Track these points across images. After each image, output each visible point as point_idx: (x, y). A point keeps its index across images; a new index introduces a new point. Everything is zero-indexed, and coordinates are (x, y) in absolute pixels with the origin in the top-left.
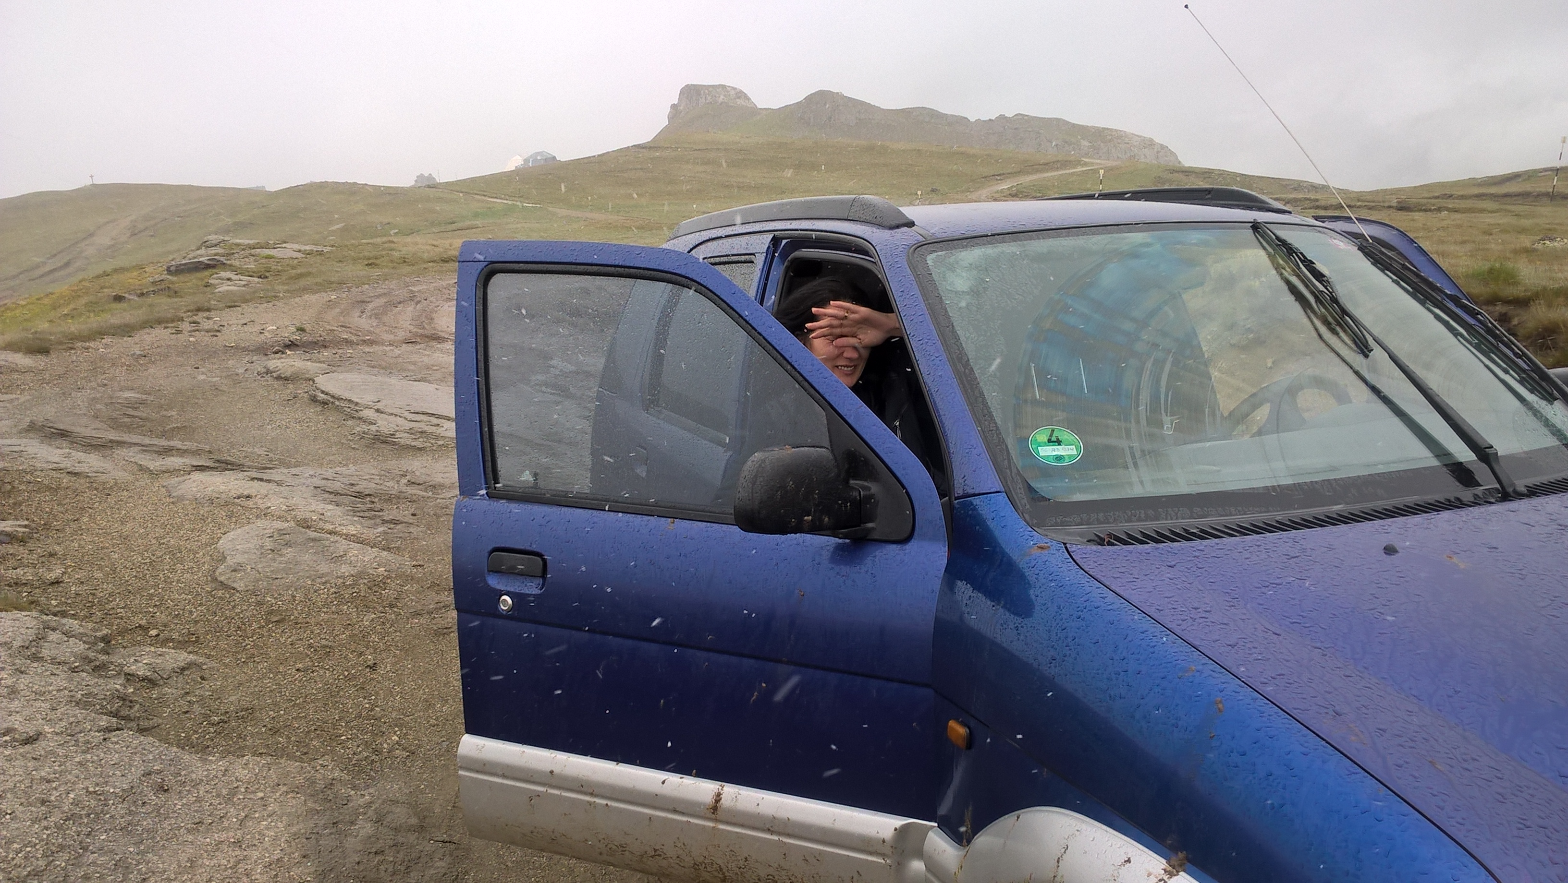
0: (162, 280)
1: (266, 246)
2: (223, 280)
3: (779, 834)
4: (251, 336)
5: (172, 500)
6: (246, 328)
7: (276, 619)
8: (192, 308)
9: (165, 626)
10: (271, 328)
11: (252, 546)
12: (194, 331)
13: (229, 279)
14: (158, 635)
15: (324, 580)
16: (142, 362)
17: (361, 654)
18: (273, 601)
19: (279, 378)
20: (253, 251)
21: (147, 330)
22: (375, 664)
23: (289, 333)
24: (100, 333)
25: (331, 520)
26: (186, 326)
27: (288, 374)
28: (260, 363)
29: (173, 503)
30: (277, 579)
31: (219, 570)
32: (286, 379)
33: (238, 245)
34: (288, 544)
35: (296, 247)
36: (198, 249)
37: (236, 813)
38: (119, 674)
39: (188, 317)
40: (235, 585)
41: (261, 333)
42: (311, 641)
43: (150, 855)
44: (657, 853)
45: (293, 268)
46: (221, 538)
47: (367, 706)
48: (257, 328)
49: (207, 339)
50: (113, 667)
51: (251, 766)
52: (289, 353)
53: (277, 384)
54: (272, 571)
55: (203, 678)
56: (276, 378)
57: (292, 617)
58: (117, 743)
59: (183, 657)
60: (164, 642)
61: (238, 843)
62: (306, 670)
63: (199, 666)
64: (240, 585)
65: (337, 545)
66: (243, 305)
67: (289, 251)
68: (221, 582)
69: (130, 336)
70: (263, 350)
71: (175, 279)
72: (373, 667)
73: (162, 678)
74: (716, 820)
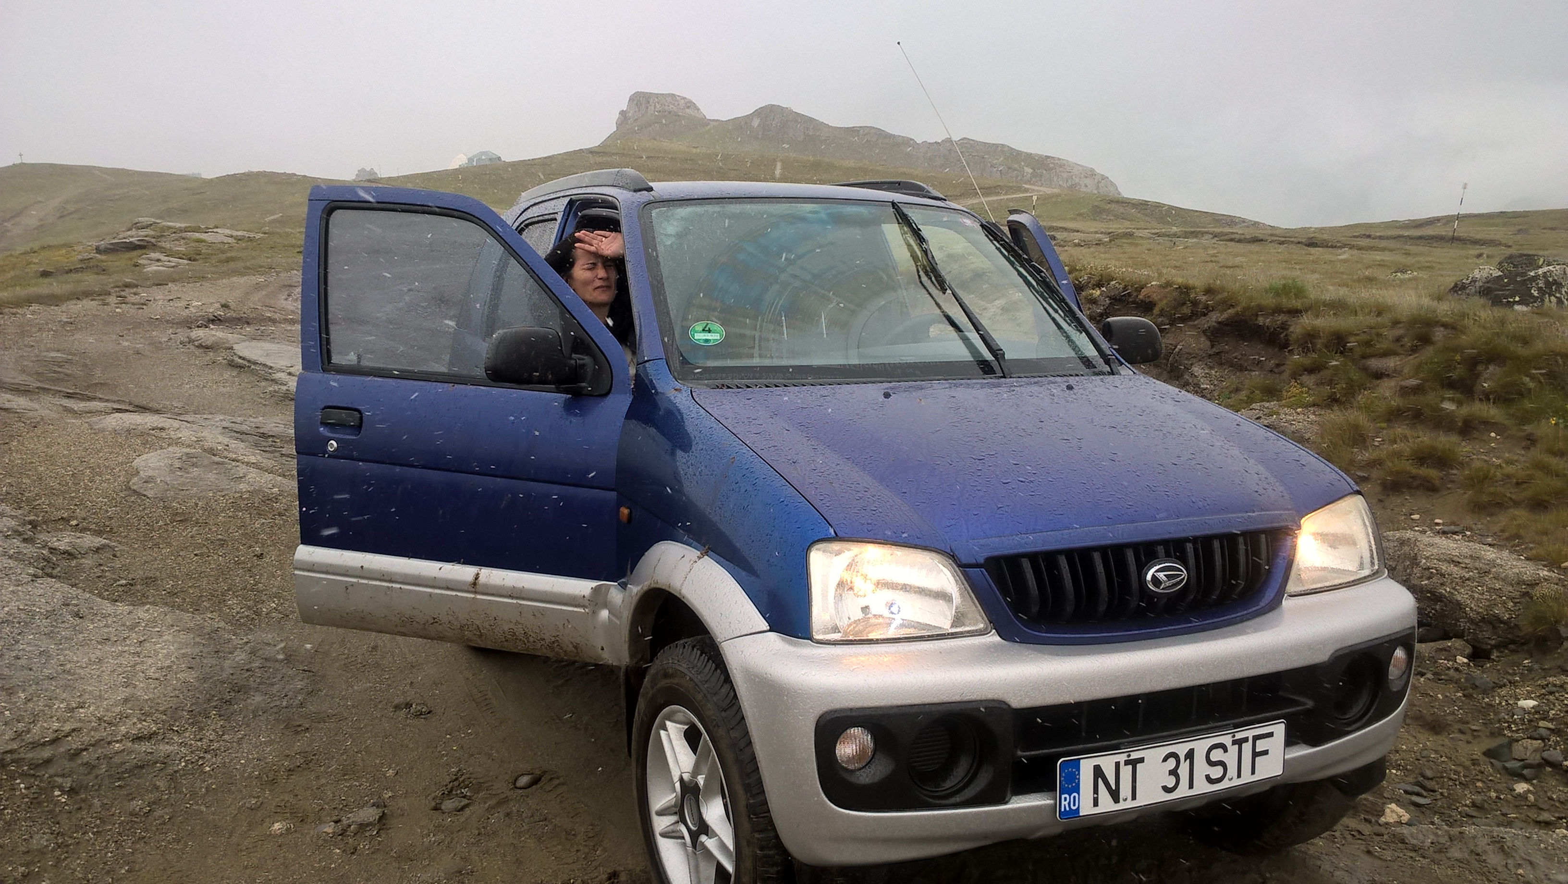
0: (91, 258)
1: (197, 230)
2: (152, 260)
3: (517, 598)
4: (177, 309)
5: (93, 431)
6: (171, 303)
7: (179, 519)
8: (120, 284)
9: (84, 519)
10: (197, 303)
11: (163, 465)
12: (121, 304)
13: (158, 260)
14: (77, 525)
15: (223, 494)
16: (68, 329)
17: (250, 547)
18: (179, 506)
19: (200, 346)
20: (184, 235)
21: (75, 302)
22: (262, 554)
23: (215, 309)
24: (29, 301)
25: (235, 450)
26: (112, 299)
27: (209, 343)
28: (182, 334)
29: (94, 433)
30: (183, 490)
31: (133, 481)
32: (207, 347)
33: (169, 228)
34: (194, 465)
35: (228, 232)
36: (129, 230)
37: (136, 637)
38: (44, 547)
39: (116, 292)
40: (145, 493)
41: (186, 308)
42: (209, 536)
43: (67, 652)
44: (435, 621)
45: (223, 252)
46: (135, 459)
47: (252, 582)
48: (183, 303)
49: (133, 311)
50: (39, 541)
51: (151, 611)
52: (212, 327)
53: (198, 352)
54: (179, 484)
55: (115, 556)
56: (197, 347)
57: (194, 519)
58: (42, 584)
59: (99, 541)
60: (84, 530)
61: (138, 654)
62: (202, 555)
63: (112, 548)
64: (150, 494)
65: (238, 468)
66: (170, 285)
67: (221, 236)
68: (134, 490)
69: (57, 306)
70: (189, 323)
71: (103, 257)
72: (260, 556)
73: (80, 553)
74: (475, 593)
